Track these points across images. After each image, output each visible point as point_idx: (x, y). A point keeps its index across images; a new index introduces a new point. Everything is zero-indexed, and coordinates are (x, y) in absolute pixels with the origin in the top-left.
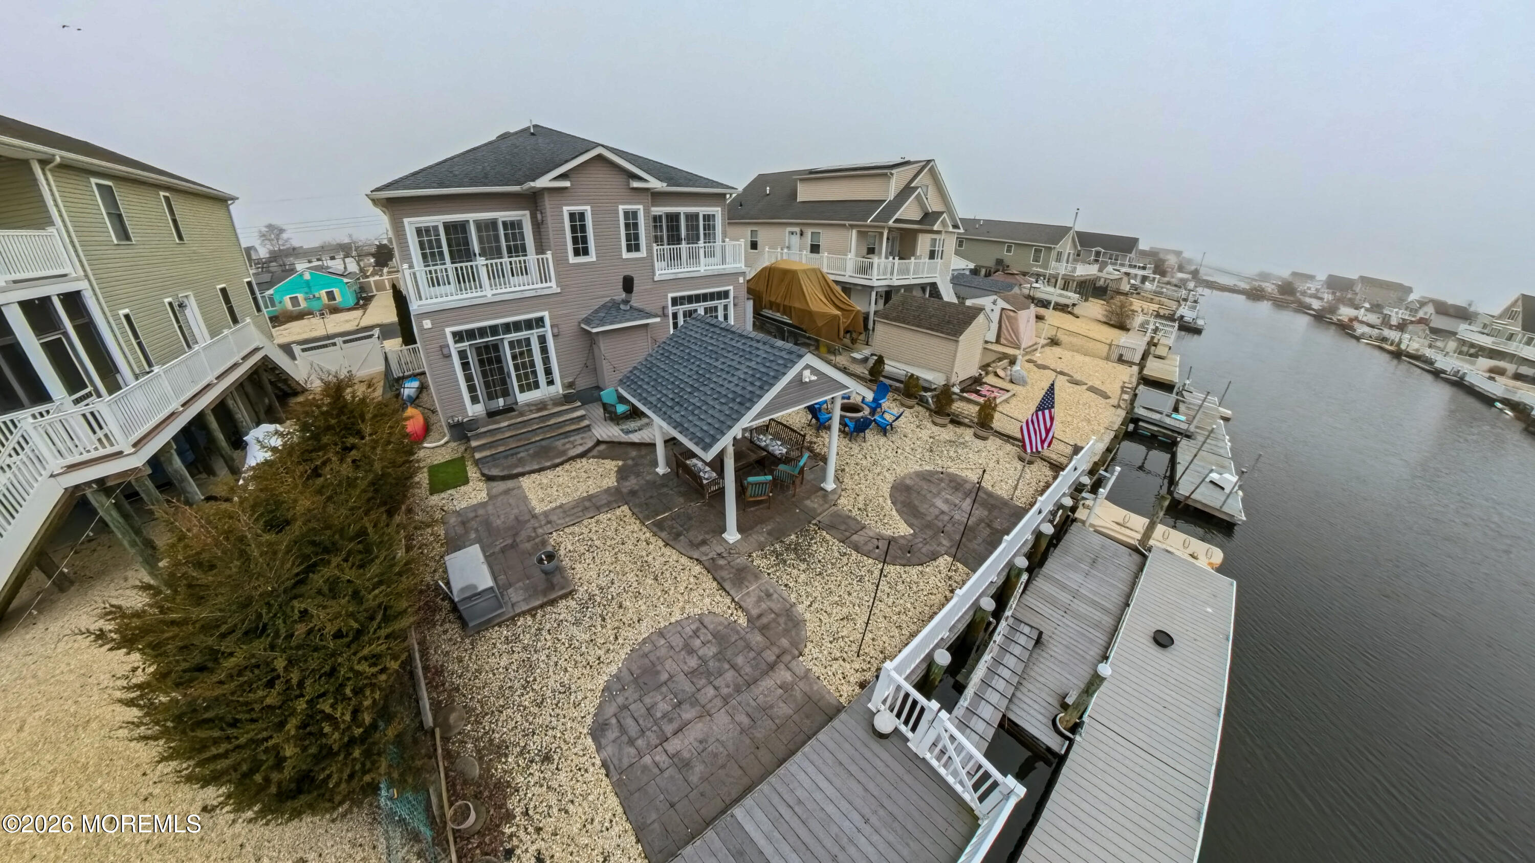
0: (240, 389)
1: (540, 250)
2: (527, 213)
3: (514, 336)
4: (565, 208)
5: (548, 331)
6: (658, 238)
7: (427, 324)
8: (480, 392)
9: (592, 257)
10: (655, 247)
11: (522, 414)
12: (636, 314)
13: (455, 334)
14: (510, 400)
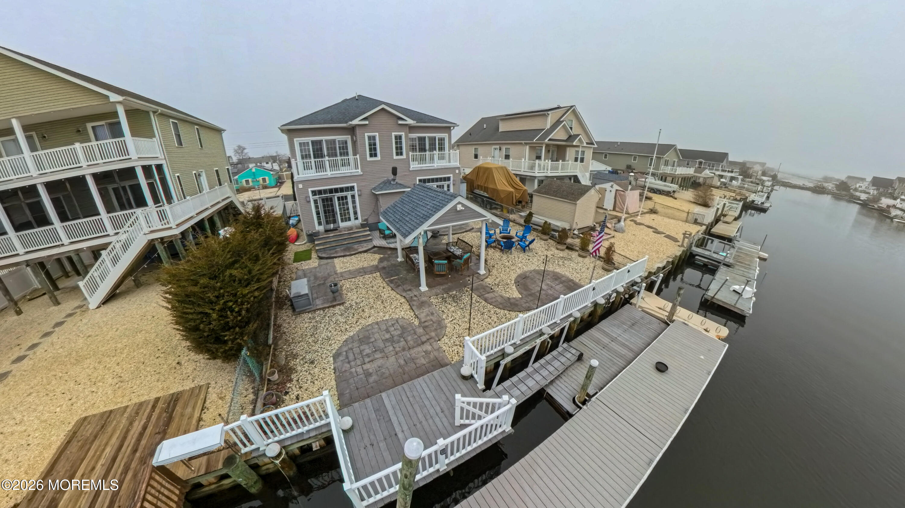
0: (219, 213)
1: (355, 154)
2: (350, 136)
3: (340, 194)
4: (366, 134)
5: (356, 193)
6: (413, 149)
7: (301, 186)
8: (323, 220)
9: (379, 158)
10: (411, 153)
11: (340, 232)
12: (398, 186)
13: (313, 192)
14: (336, 225)
